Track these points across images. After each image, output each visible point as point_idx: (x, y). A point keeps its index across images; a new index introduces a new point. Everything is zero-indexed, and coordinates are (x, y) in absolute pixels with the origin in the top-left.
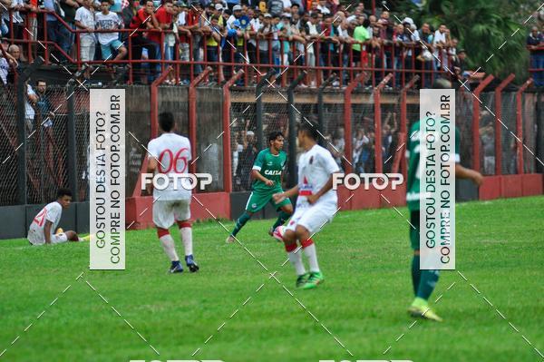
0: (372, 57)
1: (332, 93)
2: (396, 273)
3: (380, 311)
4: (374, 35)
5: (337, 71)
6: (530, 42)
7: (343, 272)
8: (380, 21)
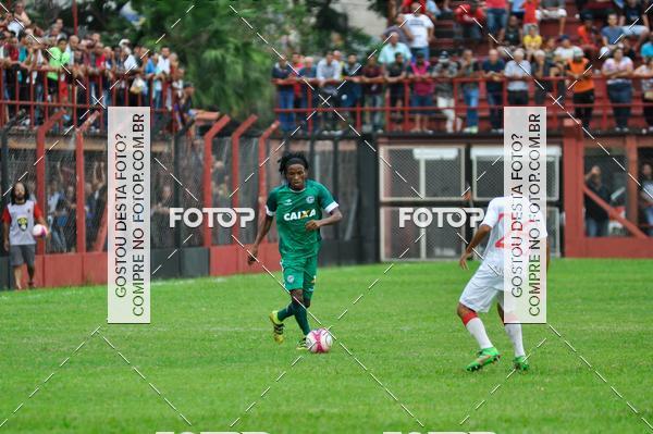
0: (73, 90)
1: (20, 135)
2: (98, 369)
3: (75, 419)
4: (75, 61)
5: (28, 108)
6: (275, 74)
7: (29, 368)
8: (84, 42)
